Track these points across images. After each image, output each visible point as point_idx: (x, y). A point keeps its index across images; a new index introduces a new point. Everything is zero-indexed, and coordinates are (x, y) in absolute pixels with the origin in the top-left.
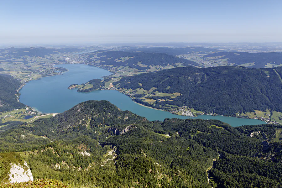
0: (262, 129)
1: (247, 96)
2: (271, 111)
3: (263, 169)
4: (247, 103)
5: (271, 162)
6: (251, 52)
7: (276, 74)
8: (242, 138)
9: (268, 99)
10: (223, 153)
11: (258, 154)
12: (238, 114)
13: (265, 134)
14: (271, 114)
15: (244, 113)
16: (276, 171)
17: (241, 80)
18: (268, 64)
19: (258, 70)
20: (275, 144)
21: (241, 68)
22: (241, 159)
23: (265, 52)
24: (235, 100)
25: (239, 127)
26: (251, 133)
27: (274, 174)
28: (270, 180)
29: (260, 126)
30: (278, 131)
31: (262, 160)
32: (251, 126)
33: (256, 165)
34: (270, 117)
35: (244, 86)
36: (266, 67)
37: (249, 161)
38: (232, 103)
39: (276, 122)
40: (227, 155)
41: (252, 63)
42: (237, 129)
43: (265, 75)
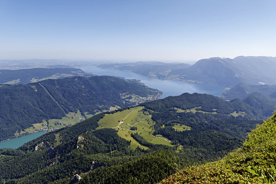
0: (44, 139)
1: (21, 113)
2: (47, 121)
3: (55, 174)
4: (23, 120)
5: (59, 164)
6: (13, 69)
7: (42, 87)
8: (28, 156)
9: (41, 110)
10: (12, 181)
11: (47, 163)
12: (17, 134)
13: (48, 143)
14: (48, 123)
15: (23, 130)
16: (65, 169)
17: (10, 99)
18: (32, 79)
19: (25, 86)
20: (58, 147)
21: (6, 86)
22: (33, 177)
23: (27, 68)
24: (10, 121)
25: (22, 147)
26: (36, 147)
27: (64, 173)
28: (63, 180)
29: (42, 137)
30: (57, 135)
31: (52, 166)
32: (34, 141)
33: (48, 174)
34: (47, 126)
35: (15, 104)
36: (32, 82)
37: (41, 174)
38: (7, 124)
39: (53, 128)
40: (17, 181)
41: (17, 80)
42: (20, 149)
43: (33, 89)
